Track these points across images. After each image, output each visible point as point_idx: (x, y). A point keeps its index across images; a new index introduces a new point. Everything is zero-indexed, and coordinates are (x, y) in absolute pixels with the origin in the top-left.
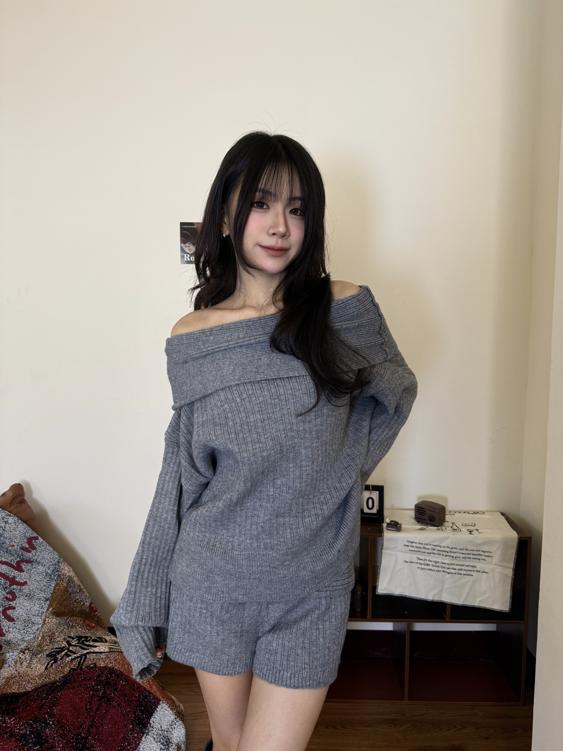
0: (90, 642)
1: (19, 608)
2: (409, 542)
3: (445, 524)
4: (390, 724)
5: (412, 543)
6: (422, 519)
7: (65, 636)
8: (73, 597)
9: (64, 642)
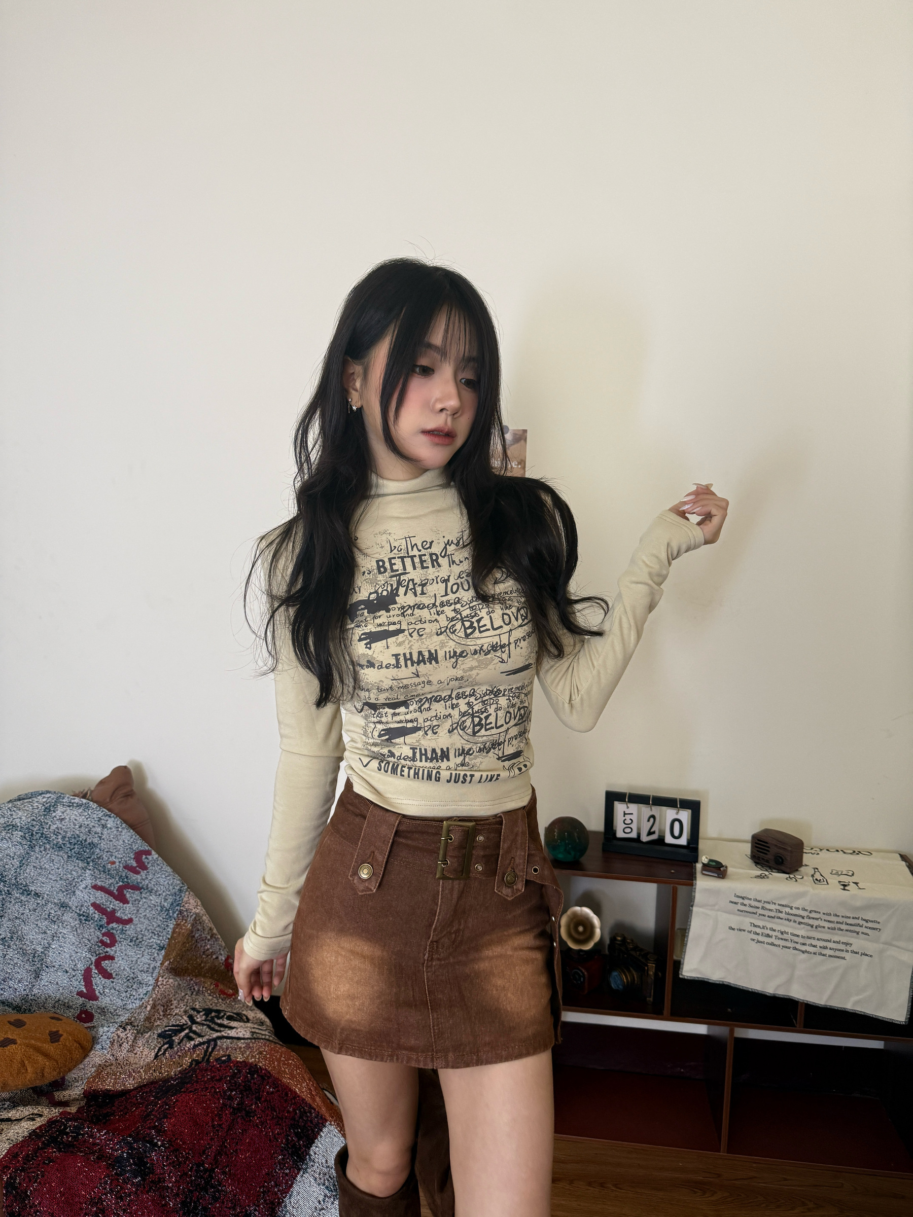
0: (223, 1020)
1: (120, 958)
2: (738, 897)
3: (802, 869)
4: (696, 1190)
5: (743, 898)
6: (763, 859)
7: (187, 1006)
8: (201, 946)
9: (184, 1017)
